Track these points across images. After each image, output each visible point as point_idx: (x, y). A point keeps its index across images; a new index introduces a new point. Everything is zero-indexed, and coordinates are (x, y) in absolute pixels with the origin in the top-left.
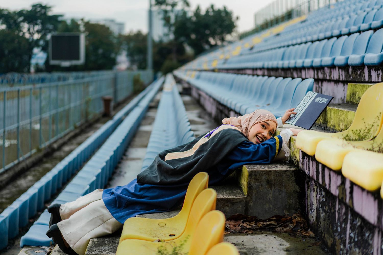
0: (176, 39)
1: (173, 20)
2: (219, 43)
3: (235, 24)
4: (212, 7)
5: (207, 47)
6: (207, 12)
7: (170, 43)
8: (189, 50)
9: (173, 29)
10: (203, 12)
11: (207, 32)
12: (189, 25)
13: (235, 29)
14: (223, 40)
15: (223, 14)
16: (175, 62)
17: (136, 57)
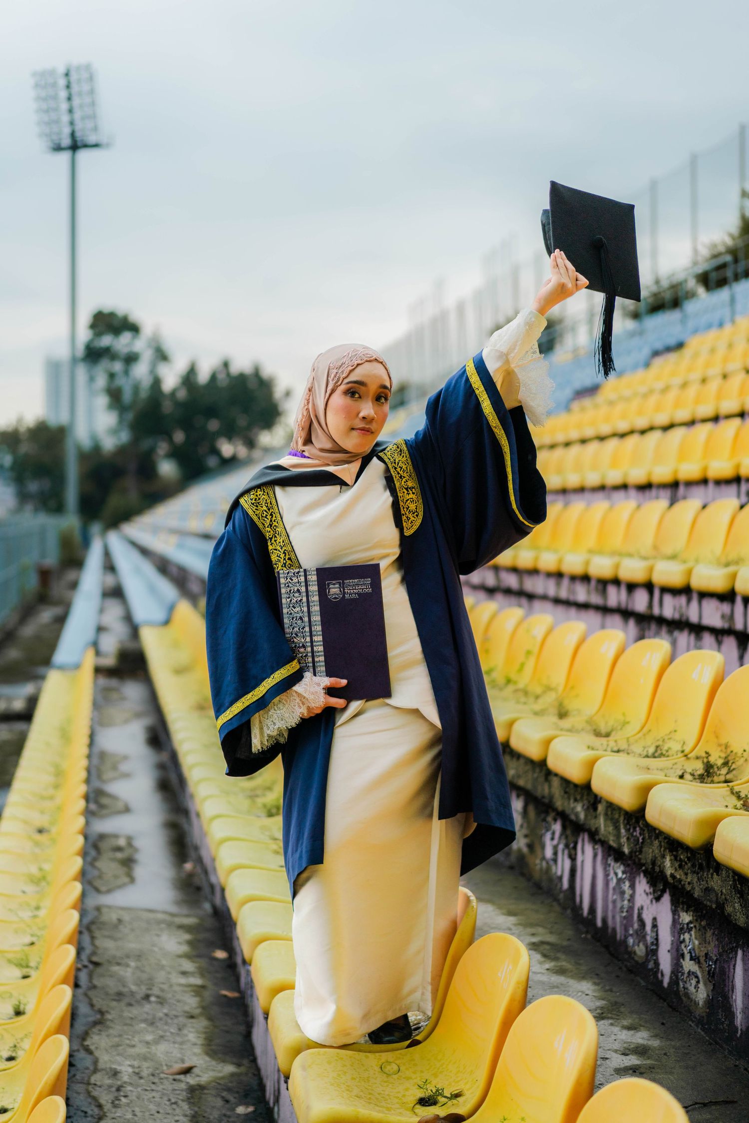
0: (135, 441)
1: (127, 396)
2: (242, 451)
3: (280, 409)
4: (226, 365)
5: (212, 462)
6: (213, 377)
7: (121, 451)
8: (167, 468)
9: (130, 416)
10: (203, 377)
11: (213, 425)
12: (167, 407)
13: (282, 419)
14: (251, 444)
15: (252, 385)
16: (133, 496)
17: (33, 487)
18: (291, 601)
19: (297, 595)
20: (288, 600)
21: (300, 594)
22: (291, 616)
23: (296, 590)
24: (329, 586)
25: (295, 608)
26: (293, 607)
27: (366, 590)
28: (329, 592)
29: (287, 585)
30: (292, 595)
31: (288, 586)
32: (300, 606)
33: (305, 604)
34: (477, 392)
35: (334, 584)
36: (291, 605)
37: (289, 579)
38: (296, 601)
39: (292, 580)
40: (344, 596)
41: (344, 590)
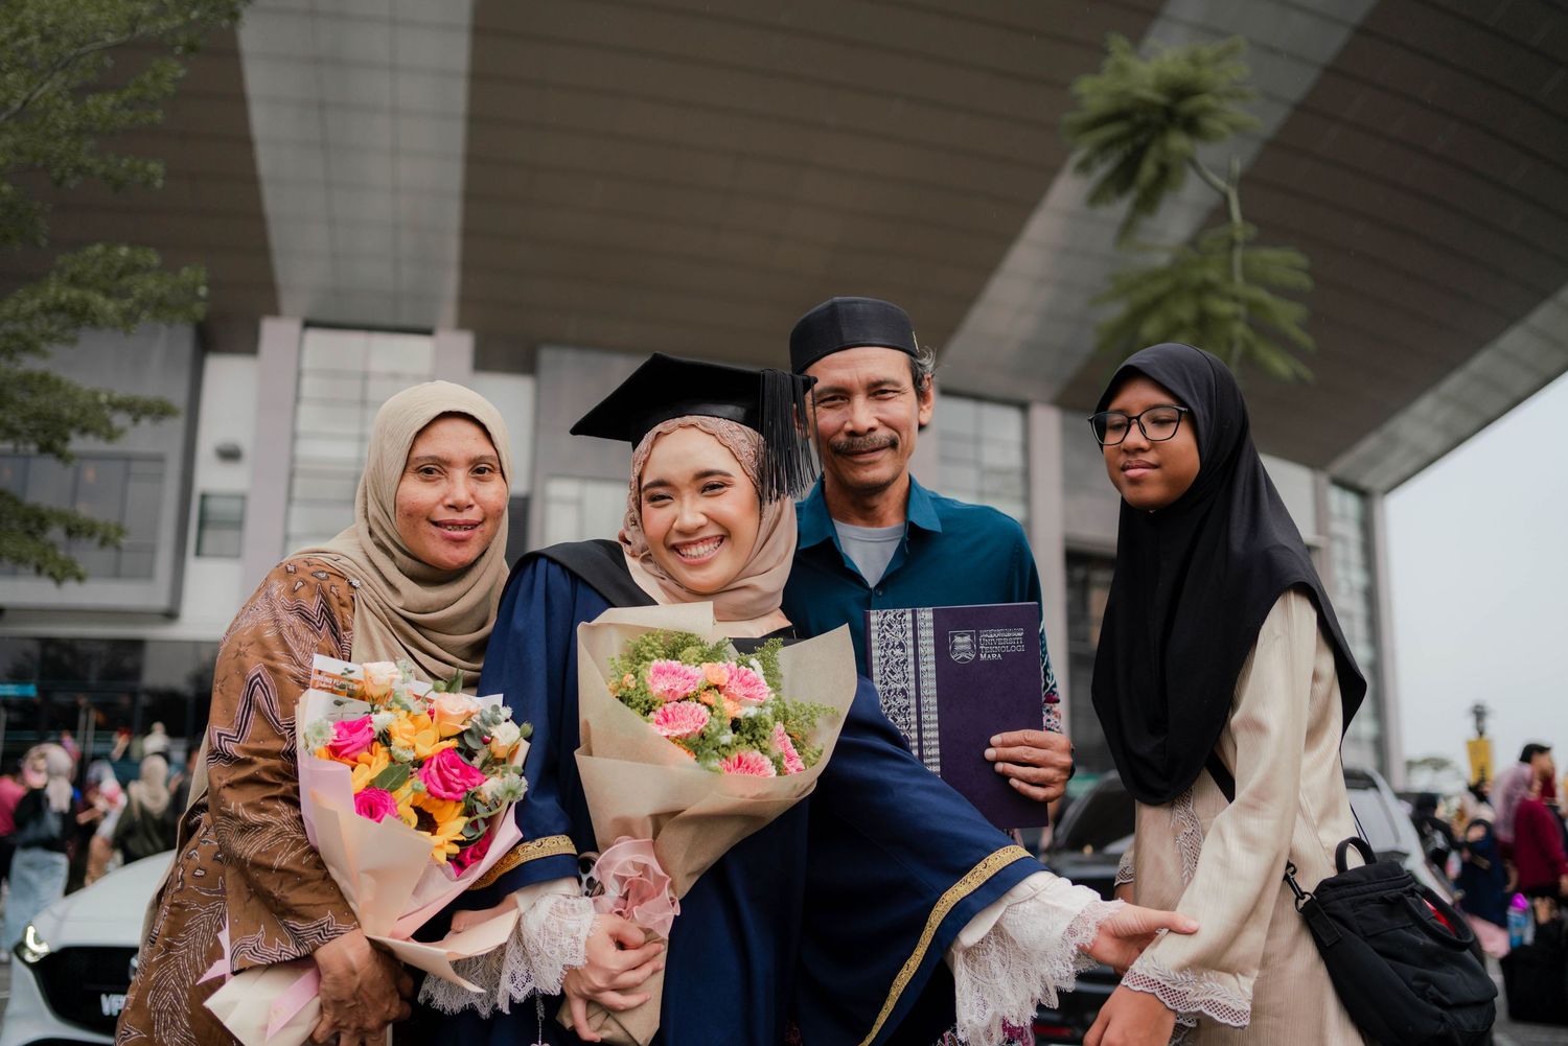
18: (887, 662)
19: (898, 652)
20: (883, 661)
21: (904, 651)
22: (887, 688)
23: (896, 644)
24: (953, 639)
25: (893, 674)
26: (891, 672)
27: (1016, 648)
28: (953, 649)
29: (882, 635)
30: (889, 652)
31: (884, 637)
32: (903, 670)
33: (911, 668)
34: (980, 866)
35: (962, 636)
36: (888, 669)
37: (885, 626)
38: (897, 663)
39: (891, 627)
40: (978, 656)
41: (978, 645)
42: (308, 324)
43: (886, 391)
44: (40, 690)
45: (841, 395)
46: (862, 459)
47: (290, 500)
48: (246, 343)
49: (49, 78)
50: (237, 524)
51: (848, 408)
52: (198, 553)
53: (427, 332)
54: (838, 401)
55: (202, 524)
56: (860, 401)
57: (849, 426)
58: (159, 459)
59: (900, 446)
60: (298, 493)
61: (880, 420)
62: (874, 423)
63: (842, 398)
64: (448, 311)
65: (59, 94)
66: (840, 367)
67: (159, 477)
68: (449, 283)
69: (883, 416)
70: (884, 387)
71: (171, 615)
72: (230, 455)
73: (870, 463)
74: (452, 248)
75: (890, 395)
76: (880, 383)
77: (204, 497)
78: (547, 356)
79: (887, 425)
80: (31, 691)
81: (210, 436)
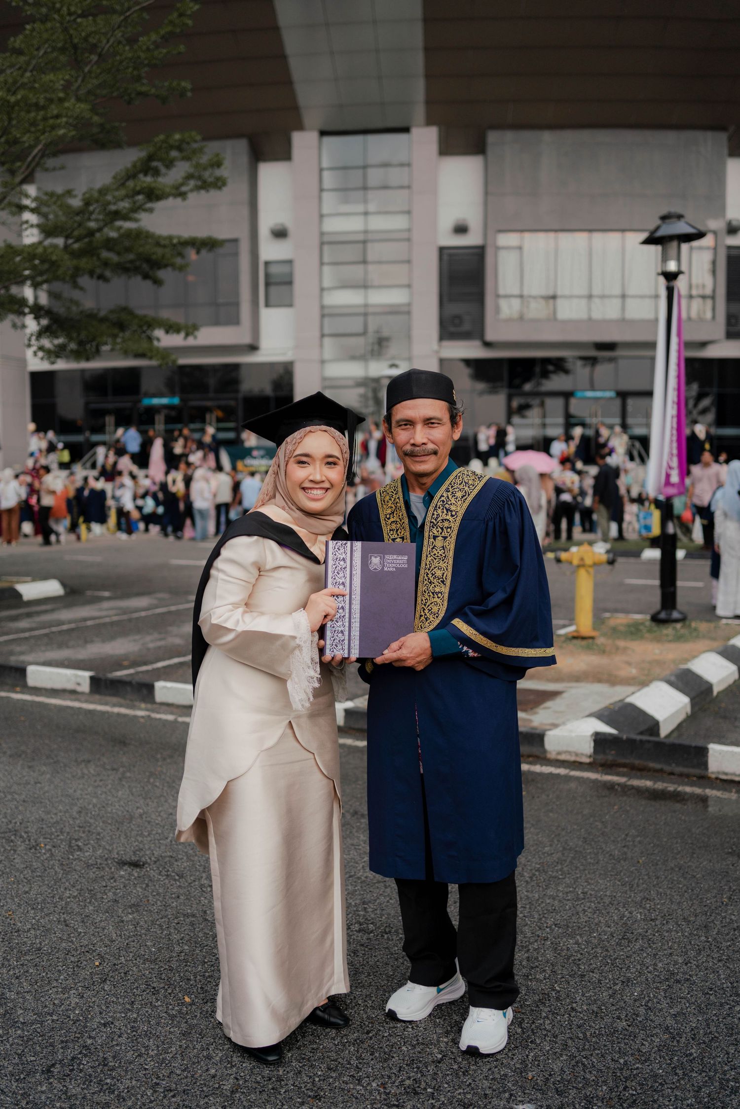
42: (323, 133)
43: (433, 423)
44: (182, 400)
45: (409, 423)
46: (418, 459)
47: (322, 264)
48: (284, 154)
49: (112, 35)
50: (288, 282)
51: (412, 431)
52: (267, 305)
53: (406, 130)
54: (408, 426)
55: (267, 284)
56: (419, 427)
57: (412, 441)
58: (235, 241)
59: (439, 454)
60: (326, 259)
61: (429, 439)
62: (425, 441)
63: (410, 425)
64: (420, 112)
65: (119, 42)
66: (410, 409)
67: (236, 254)
68: (419, 90)
69: (431, 437)
70: (433, 421)
71: (253, 348)
72: (280, 234)
73: (422, 462)
74: (418, 62)
75: (436, 425)
76: (431, 419)
77: (267, 264)
78: (492, 137)
79: (433, 442)
80: (176, 401)
81: (267, 221)
